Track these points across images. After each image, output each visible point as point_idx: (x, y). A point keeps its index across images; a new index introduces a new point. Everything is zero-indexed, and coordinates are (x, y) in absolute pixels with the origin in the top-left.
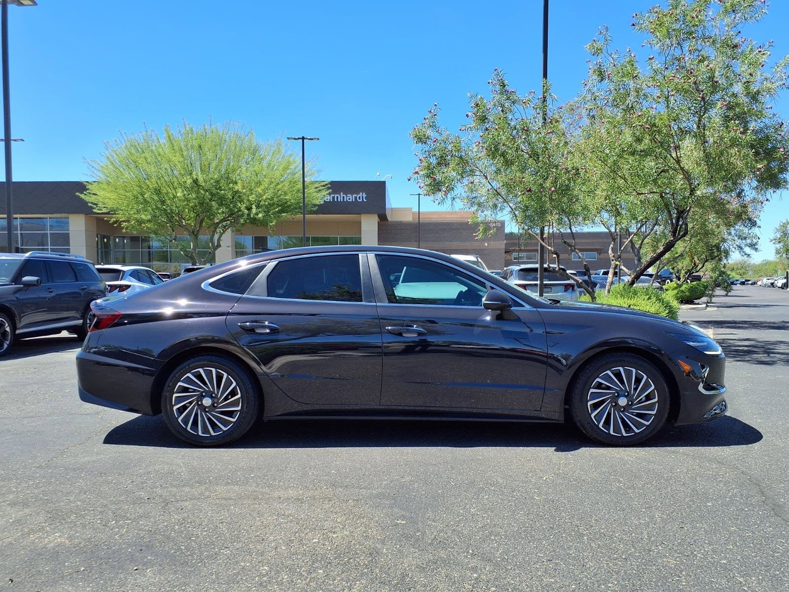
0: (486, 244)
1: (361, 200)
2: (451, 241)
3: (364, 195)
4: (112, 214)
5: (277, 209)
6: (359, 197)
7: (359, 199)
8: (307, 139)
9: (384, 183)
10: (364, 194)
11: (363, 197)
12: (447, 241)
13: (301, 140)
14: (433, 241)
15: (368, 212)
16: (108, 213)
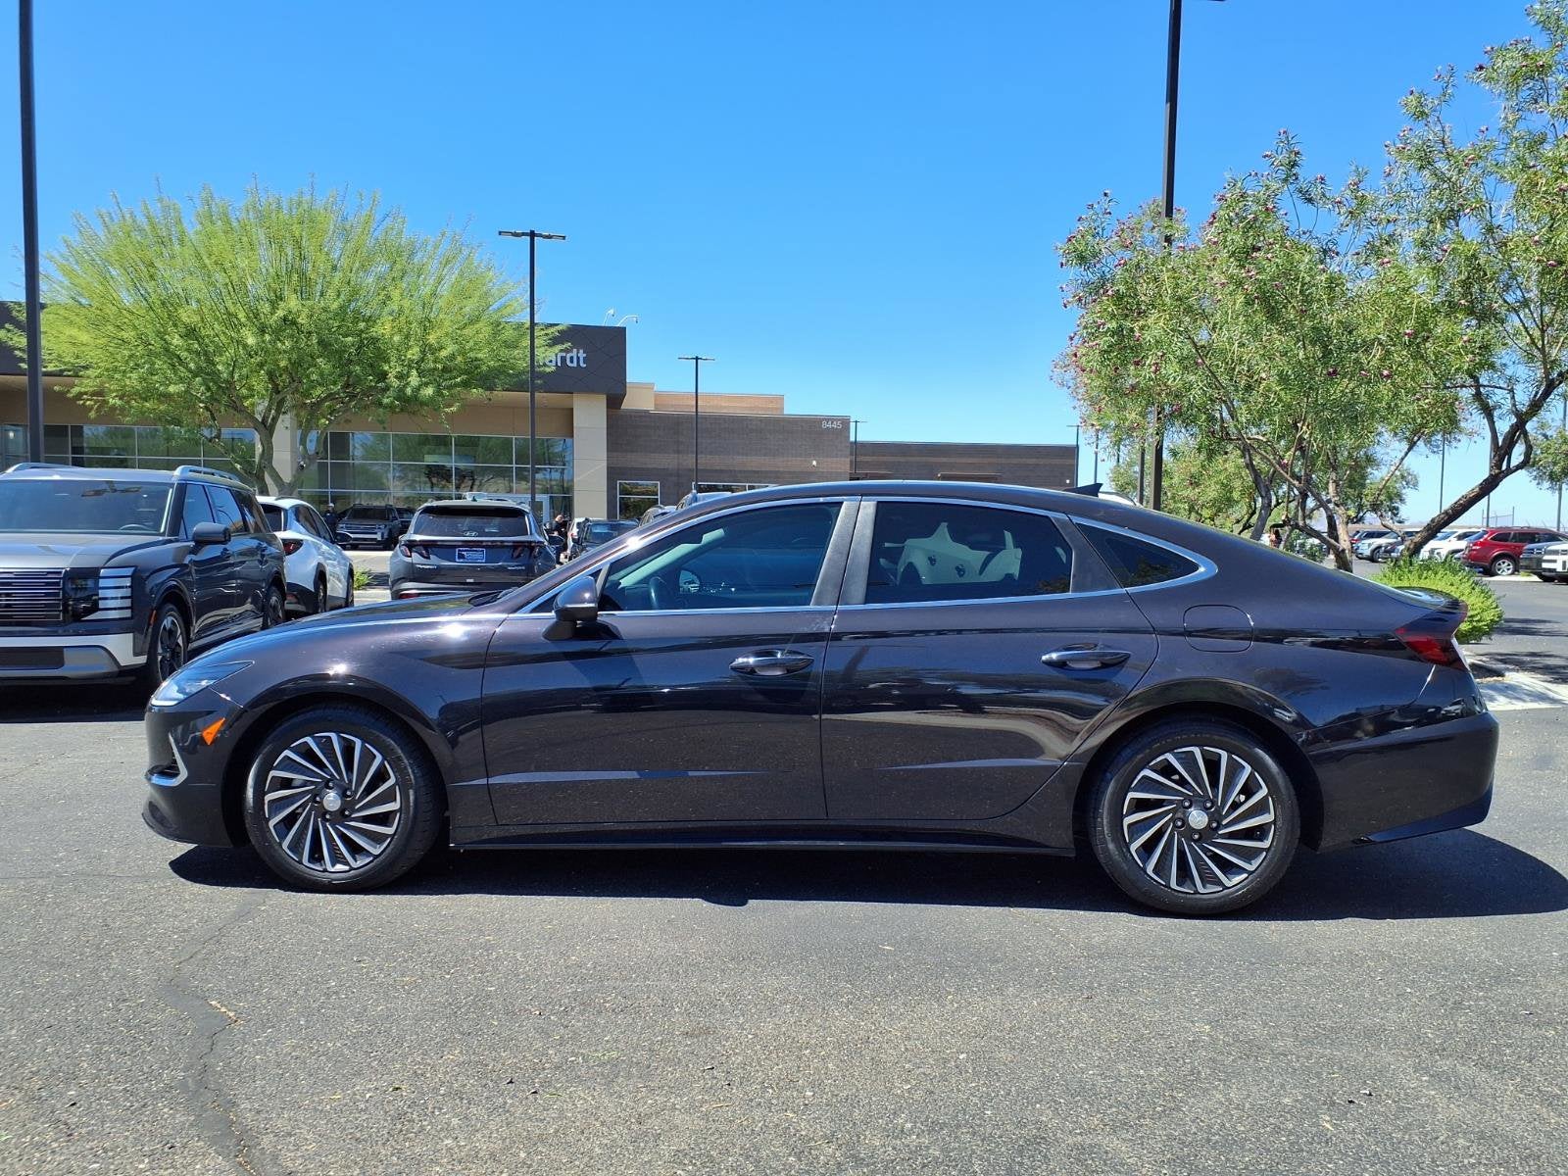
0: (814, 463)
1: (575, 364)
2: (747, 455)
3: (582, 355)
4: (69, 376)
5: (459, 380)
6: (572, 358)
7: (572, 362)
8: (541, 236)
9: (621, 332)
10: (581, 351)
11: (578, 358)
12: (738, 454)
13: (528, 238)
14: (711, 453)
15: (589, 389)
16: (60, 374)
